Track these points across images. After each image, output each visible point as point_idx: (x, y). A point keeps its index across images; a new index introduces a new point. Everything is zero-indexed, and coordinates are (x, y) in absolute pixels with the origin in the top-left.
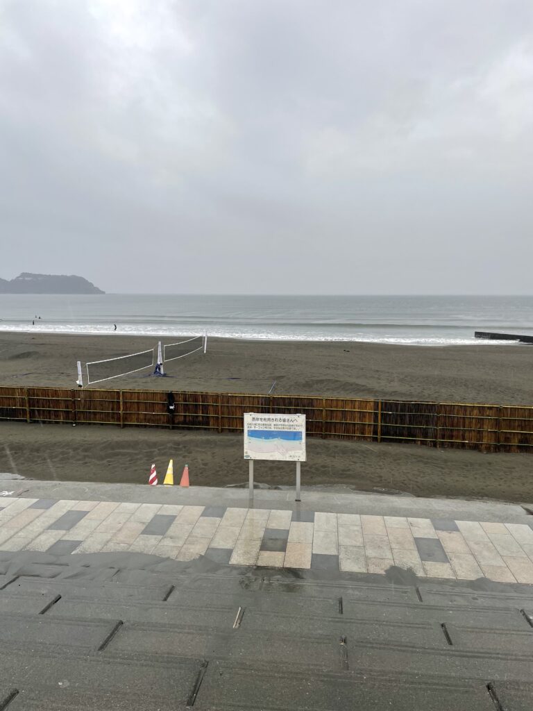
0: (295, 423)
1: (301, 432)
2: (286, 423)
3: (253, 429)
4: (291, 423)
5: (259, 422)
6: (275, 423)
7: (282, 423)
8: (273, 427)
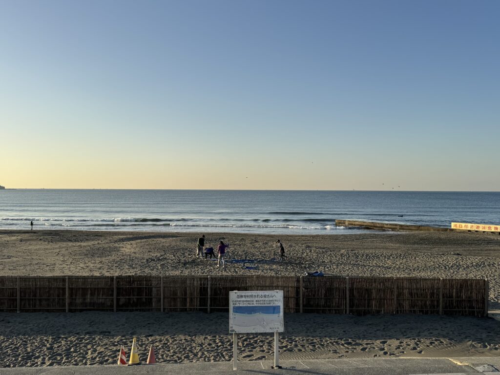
0: (274, 298)
1: (279, 306)
2: (267, 299)
3: (238, 305)
4: (271, 299)
5: (243, 299)
6: (256, 299)
7: (263, 299)
8: (255, 303)
